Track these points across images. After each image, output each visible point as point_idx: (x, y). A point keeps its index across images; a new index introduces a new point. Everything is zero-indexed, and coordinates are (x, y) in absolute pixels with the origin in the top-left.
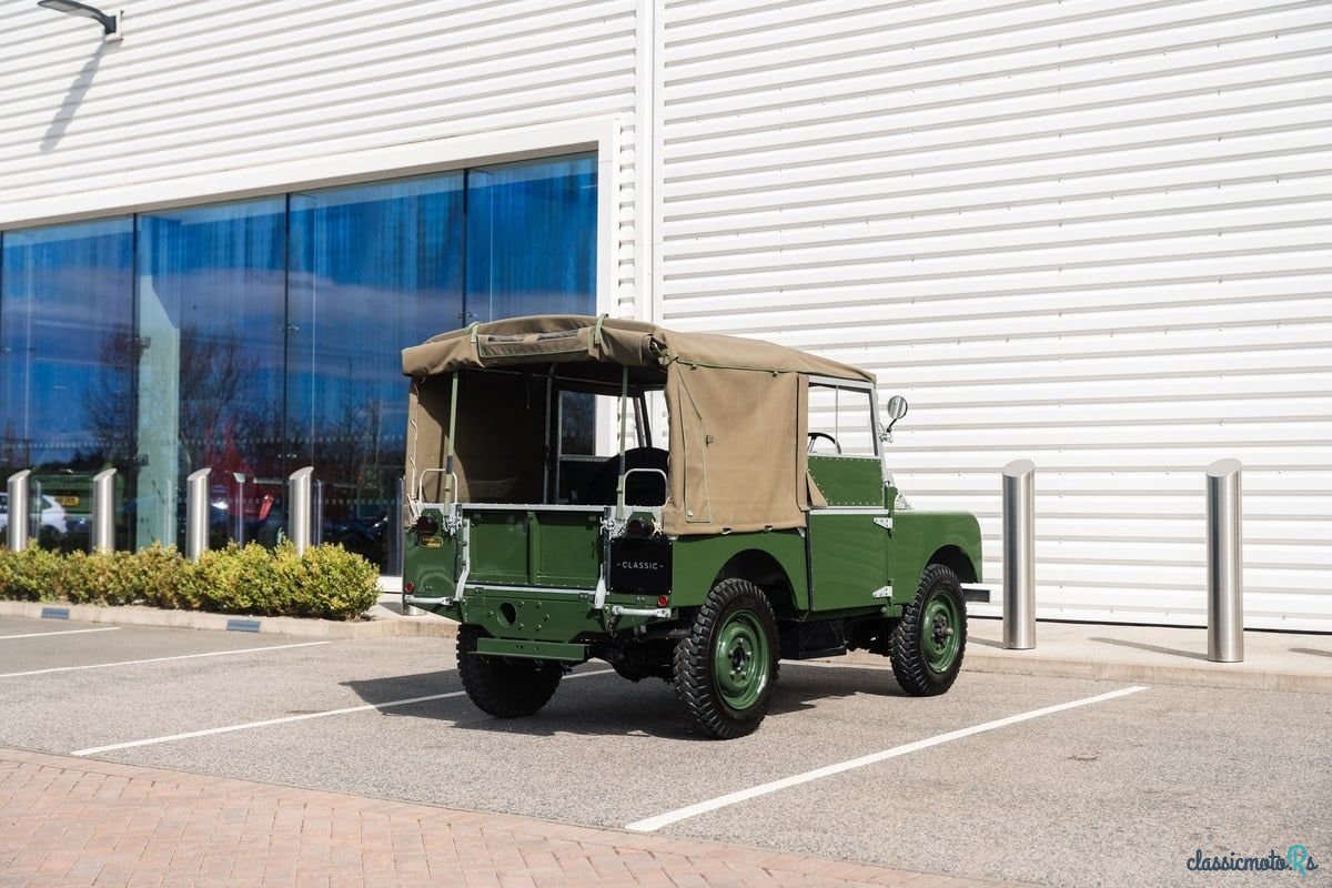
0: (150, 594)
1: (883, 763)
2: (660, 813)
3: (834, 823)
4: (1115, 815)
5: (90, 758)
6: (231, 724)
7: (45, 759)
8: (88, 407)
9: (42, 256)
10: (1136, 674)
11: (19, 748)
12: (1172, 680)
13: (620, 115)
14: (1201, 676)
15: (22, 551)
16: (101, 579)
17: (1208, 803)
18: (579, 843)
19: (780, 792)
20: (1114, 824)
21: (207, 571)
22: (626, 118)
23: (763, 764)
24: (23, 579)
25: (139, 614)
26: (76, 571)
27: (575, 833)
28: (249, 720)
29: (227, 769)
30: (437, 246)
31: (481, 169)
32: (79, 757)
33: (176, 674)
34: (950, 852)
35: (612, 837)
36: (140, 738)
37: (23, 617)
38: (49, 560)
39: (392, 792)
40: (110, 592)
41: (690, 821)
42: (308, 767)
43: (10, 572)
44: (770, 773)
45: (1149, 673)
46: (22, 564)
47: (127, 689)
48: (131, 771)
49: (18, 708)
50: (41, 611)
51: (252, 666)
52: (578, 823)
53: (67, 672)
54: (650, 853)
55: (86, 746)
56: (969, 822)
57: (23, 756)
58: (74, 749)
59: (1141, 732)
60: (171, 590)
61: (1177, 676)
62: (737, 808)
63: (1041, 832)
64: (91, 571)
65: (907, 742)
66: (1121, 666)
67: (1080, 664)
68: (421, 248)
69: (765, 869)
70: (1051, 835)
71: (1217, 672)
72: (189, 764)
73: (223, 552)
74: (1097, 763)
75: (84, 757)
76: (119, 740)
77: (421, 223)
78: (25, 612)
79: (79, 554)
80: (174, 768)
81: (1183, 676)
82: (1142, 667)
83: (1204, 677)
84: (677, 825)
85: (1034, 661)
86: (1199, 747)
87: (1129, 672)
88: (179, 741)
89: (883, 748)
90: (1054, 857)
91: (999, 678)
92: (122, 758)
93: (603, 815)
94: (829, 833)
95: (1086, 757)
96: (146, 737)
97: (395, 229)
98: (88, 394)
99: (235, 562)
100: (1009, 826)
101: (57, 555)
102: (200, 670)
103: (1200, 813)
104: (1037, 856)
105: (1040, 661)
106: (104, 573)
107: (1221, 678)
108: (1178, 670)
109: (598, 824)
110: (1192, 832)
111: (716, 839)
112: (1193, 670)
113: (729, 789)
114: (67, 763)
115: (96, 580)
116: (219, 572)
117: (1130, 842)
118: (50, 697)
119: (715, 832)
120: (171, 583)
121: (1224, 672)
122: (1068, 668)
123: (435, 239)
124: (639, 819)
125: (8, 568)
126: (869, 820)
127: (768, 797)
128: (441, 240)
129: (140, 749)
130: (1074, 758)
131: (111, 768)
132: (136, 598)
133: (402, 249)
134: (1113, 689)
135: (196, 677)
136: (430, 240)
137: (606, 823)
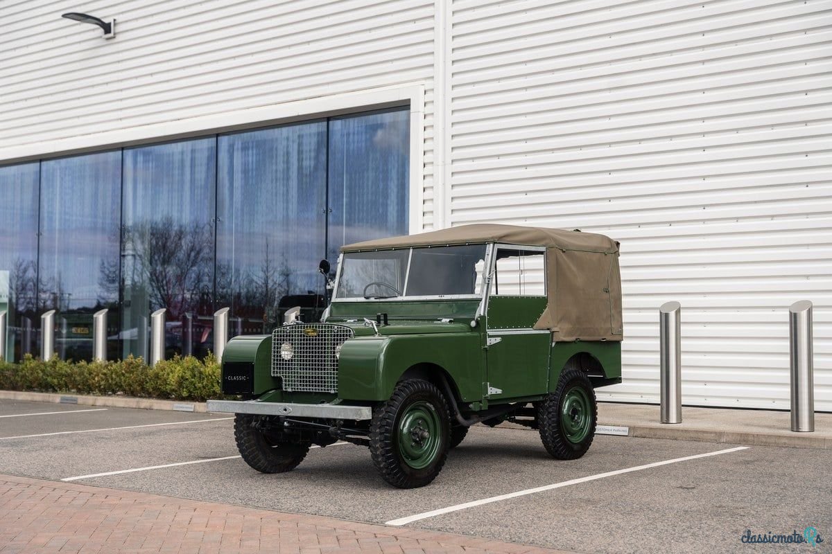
0: (127, 388)
1: (559, 489)
2: (409, 516)
3: (514, 522)
4: (691, 519)
5: (72, 482)
6: (162, 464)
7: (45, 483)
8: (103, 272)
9: (65, 175)
10: (743, 439)
11: (30, 477)
12: (766, 442)
13: (423, 82)
14: (784, 441)
15: (49, 361)
16: (96, 379)
17: (754, 513)
18: (354, 532)
19: (487, 504)
20: (688, 524)
21: (161, 373)
22: (428, 84)
23: (483, 489)
24: (49, 379)
25: (119, 401)
26: (81, 374)
27: (354, 526)
28: (173, 462)
29: (153, 489)
30: (310, 167)
31: (337, 117)
32: (65, 482)
33: (135, 435)
34: (580, 538)
35: (375, 528)
36: (104, 472)
37: (49, 402)
38: (64, 366)
39: (250, 503)
40: (102, 387)
41: (426, 520)
42: (202, 488)
43: (41, 374)
44: (485, 494)
45: (751, 438)
46: (48, 369)
47: (103, 444)
48: (95, 490)
49: (34, 454)
50: (60, 399)
51: (183, 431)
52: (358, 521)
53: (68, 435)
54: (396, 537)
55: (71, 476)
56: (598, 522)
57: (32, 481)
58: (64, 477)
59: (731, 473)
60: (139, 385)
61: (768, 440)
62: (457, 514)
63: (640, 528)
64: (90, 374)
65: (579, 477)
66: (733, 434)
67: (707, 432)
68: (300, 168)
69: (463, 547)
70: (646, 530)
71: (794, 438)
72: (131, 486)
73: (171, 361)
74: (695, 491)
75: (69, 482)
76: (92, 473)
77: (300, 152)
78: (51, 399)
79: (83, 363)
80: (121, 488)
81: (772, 440)
82: (747, 435)
83: (786, 441)
84: (417, 522)
85: (678, 430)
86: (764, 482)
87: (739, 438)
88: (127, 474)
89: (562, 481)
90: (642, 542)
91: (655, 441)
92: (91, 482)
93: (373, 516)
94: (509, 527)
95: (689, 487)
96: (108, 471)
97: (284, 156)
98: (103, 264)
99: (178, 368)
100: (622, 525)
101: (70, 364)
102: (150, 433)
103: (745, 518)
104: (633, 541)
105: (682, 431)
106: (98, 375)
107: (797, 442)
108: (769, 436)
109: (370, 522)
110: (734, 529)
111: (439, 530)
112: (780, 436)
113: (456, 503)
114: (58, 485)
115: (94, 379)
116: (168, 374)
117: (693, 534)
118: (55, 448)
119: (439, 526)
120: (140, 381)
121: (799, 438)
122: (700, 435)
123: (308, 163)
124: (396, 518)
125: (40, 372)
126: (536, 520)
127: (478, 507)
128: (312, 163)
129: (102, 478)
130: (681, 487)
131: (82, 488)
132: (118, 391)
133: (288, 169)
134: (726, 448)
135: (146, 437)
136: (306, 163)
137: (374, 521)
